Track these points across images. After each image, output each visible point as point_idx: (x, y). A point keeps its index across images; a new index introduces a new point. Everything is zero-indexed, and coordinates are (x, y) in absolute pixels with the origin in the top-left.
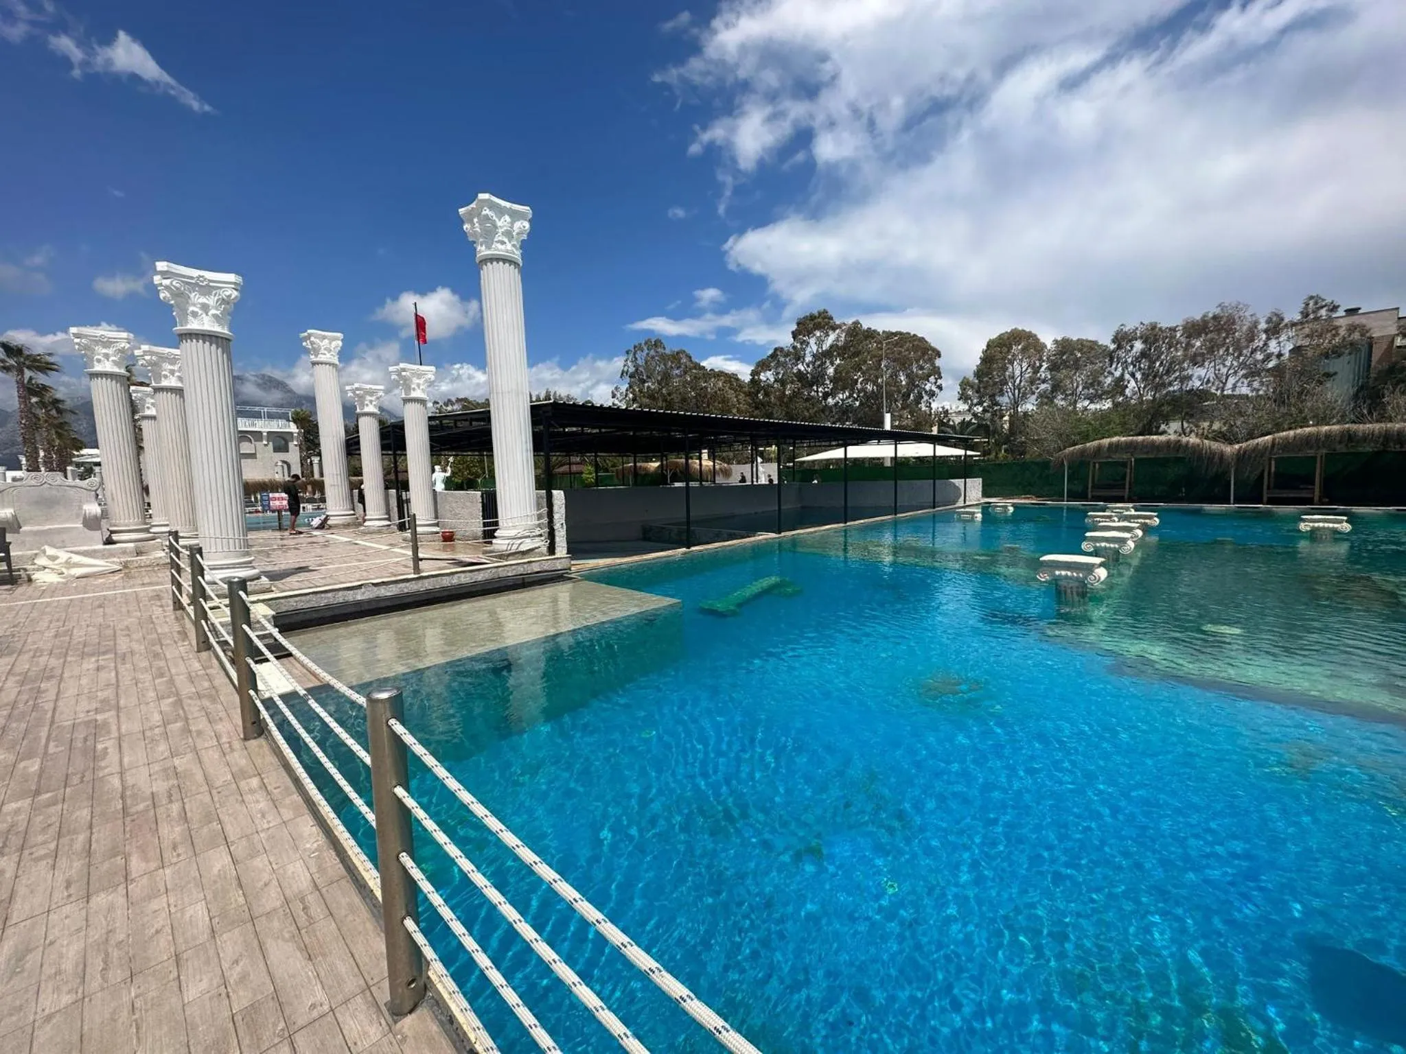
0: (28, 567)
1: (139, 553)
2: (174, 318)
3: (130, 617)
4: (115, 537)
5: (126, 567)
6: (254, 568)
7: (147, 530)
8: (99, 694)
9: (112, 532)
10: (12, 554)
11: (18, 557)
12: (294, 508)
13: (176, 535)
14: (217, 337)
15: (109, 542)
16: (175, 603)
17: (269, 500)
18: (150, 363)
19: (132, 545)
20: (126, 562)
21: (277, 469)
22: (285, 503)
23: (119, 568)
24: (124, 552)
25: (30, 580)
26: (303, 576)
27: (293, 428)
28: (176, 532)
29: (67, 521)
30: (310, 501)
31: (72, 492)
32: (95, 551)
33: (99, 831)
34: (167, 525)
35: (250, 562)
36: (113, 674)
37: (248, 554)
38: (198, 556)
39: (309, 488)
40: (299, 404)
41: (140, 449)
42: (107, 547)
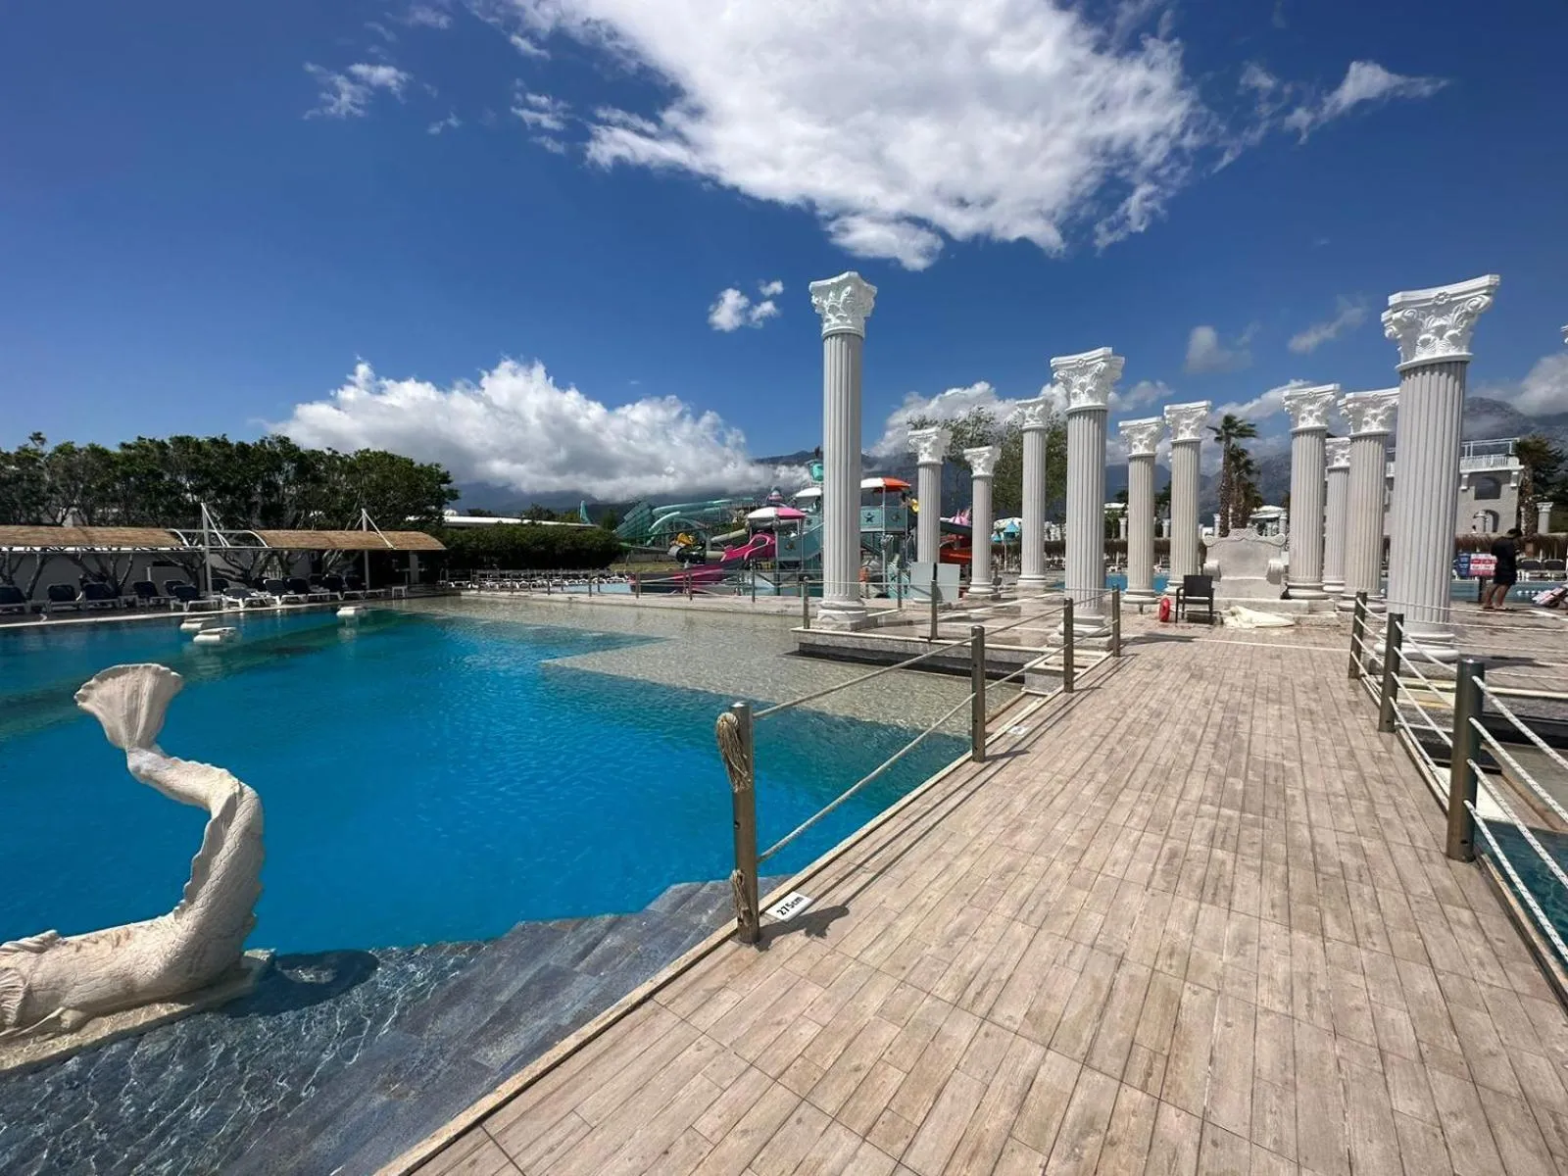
0: (1223, 612)
1: (1312, 611)
2: (1399, 354)
3: (1305, 674)
4: (1292, 592)
5: (1298, 623)
6: (1452, 647)
7: (1320, 588)
8: (1284, 741)
9: (1289, 587)
10: (1215, 598)
11: (1218, 601)
12: (1505, 575)
13: (1364, 597)
14: (1449, 363)
15: (1285, 596)
16: (1351, 670)
17: (1469, 562)
18: (1351, 411)
19: (1306, 602)
20: (1299, 618)
21: (1475, 522)
22: (1492, 567)
23: (1292, 623)
24: (1298, 608)
25: (1222, 623)
26: (1523, 671)
27: (1514, 465)
28: (1365, 594)
29: (1253, 574)
30: (1528, 567)
31: (1262, 547)
32: (1274, 604)
33: (1295, 872)
34: (1342, 585)
35: (1448, 640)
36: (1294, 726)
37: (1446, 629)
38: (1398, 623)
39: (1530, 548)
40: (1525, 430)
41: (1324, 503)
42: (1285, 601)
